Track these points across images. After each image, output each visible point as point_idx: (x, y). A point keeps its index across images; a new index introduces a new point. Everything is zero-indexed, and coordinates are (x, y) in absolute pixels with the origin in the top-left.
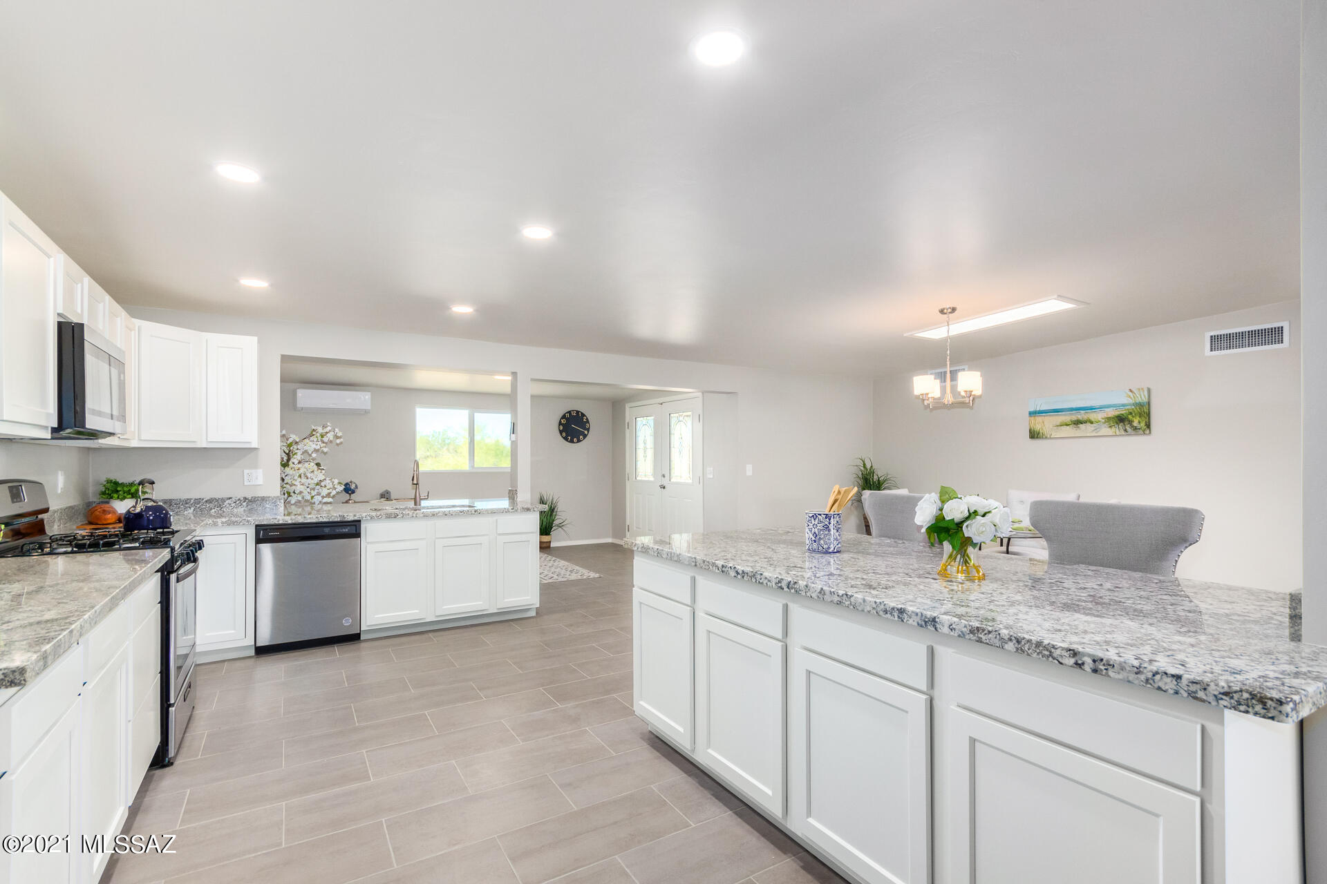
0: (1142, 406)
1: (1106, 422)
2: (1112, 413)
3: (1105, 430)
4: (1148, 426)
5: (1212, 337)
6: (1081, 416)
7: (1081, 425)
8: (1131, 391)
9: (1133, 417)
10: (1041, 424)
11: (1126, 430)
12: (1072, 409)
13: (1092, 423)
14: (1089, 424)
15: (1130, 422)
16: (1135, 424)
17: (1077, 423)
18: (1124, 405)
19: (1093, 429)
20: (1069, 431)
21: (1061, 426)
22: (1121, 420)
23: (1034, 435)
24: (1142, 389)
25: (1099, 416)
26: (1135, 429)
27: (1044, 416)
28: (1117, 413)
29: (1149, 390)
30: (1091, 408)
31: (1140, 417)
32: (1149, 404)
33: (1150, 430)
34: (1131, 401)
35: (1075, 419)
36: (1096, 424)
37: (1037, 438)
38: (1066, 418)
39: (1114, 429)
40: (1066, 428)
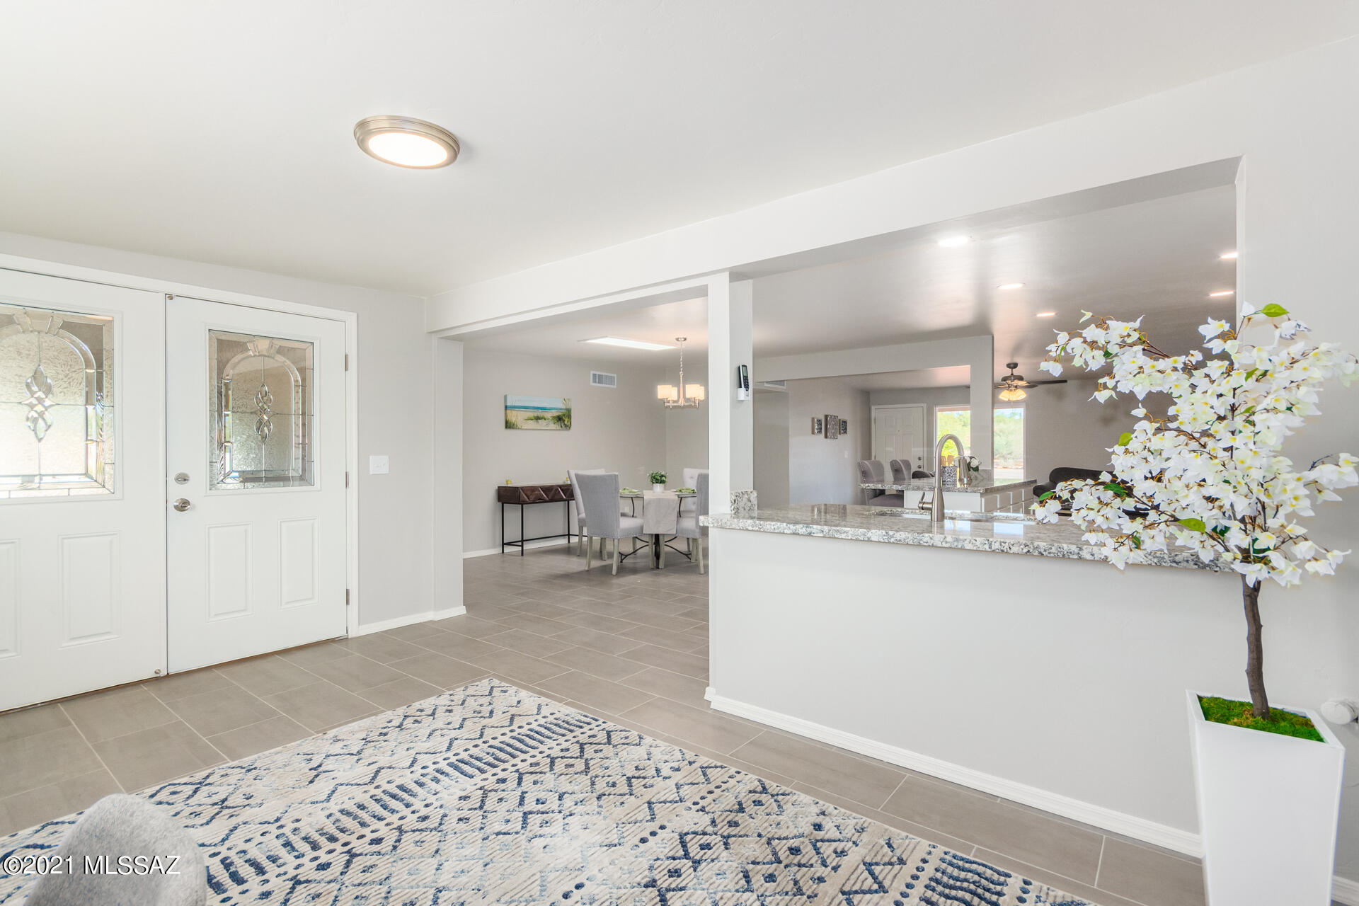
0: (567, 411)
1: (553, 419)
2: (555, 413)
3: (552, 426)
4: (570, 425)
5: (593, 374)
6: (539, 413)
7: (539, 421)
8: (560, 400)
9: (563, 417)
10: (514, 416)
11: (561, 427)
12: (534, 408)
13: (545, 419)
14: (543, 420)
15: (562, 421)
16: (564, 423)
17: (538, 418)
18: (561, 409)
19: (545, 424)
20: (532, 424)
21: (527, 420)
22: (559, 419)
23: (509, 425)
24: (567, 399)
25: (549, 415)
26: (565, 426)
27: (515, 411)
28: (558, 414)
29: (570, 400)
30: (545, 409)
31: (566, 418)
32: (570, 409)
33: (571, 428)
34: (562, 406)
35: (536, 415)
36: (547, 421)
37: (510, 428)
38: (531, 414)
39: (556, 425)
40: (530, 422)
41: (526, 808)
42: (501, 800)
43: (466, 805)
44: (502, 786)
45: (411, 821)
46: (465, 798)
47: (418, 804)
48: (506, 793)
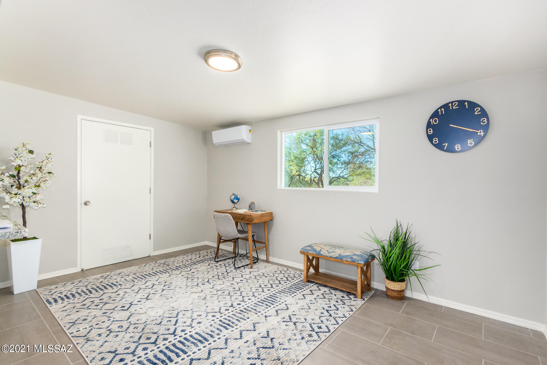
41: (176, 319)
42: (185, 322)
43: (199, 320)
44: (183, 328)
45: (218, 315)
46: (199, 323)
47: (217, 321)
48: (183, 325)
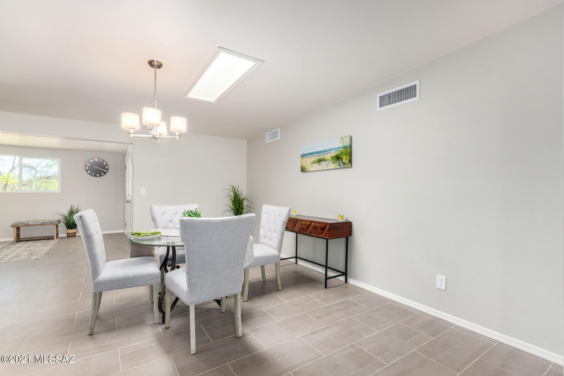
0: (347, 148)
1: (331, 160)
2: (334, 153)
3: (332, 166)
4: (350, 161)
5: (380, 97)
6: (321, 157)
7: (321, 163)
8: (342, 138)
9: (343, 156)
10: (305, 162)
11: (340, 165)
12: (317, 153)
13: (326, 161)
14: (324, 162)
15: (342, 159)
16: (344, 161)
17: (320, 161)
18: (339, 148)
19: (326, 164)
20: (316, 167)
21: (313, 163)
22: (338, 158)
23: (303, 170)
24: (347, 136)
25: (328, 156)
26: (344, 164)
27: (307, 157)
28: (336, 154)
29: (351, 138)
31: (346, 156)
32: (351, 146)
33: (351, 164)
34: (342, 145)
35: (319, 158)
36: (327, 162)
37: (304, 172)
38: (315, 158)
39: (335, 164)
40: (315, 165)
